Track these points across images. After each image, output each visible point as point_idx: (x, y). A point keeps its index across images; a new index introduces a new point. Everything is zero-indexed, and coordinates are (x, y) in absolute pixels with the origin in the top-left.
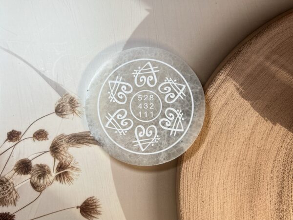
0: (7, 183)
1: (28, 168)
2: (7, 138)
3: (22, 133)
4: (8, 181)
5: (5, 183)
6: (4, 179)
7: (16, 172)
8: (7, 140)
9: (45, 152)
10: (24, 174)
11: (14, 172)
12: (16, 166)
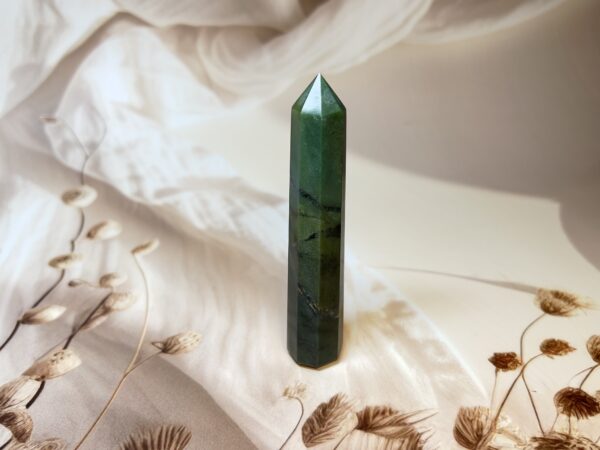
0: (573, 442)
1: (586, 402)
2: (494, 368)
3: (518, 353)
4: (569, 437)
5: (569, 444)
6: (559, 437)
7: (569, 416)
8: (497, 371)
9: (593, 369)
10: (591, 415)
11: (564, 417)
12: (558, 406)
